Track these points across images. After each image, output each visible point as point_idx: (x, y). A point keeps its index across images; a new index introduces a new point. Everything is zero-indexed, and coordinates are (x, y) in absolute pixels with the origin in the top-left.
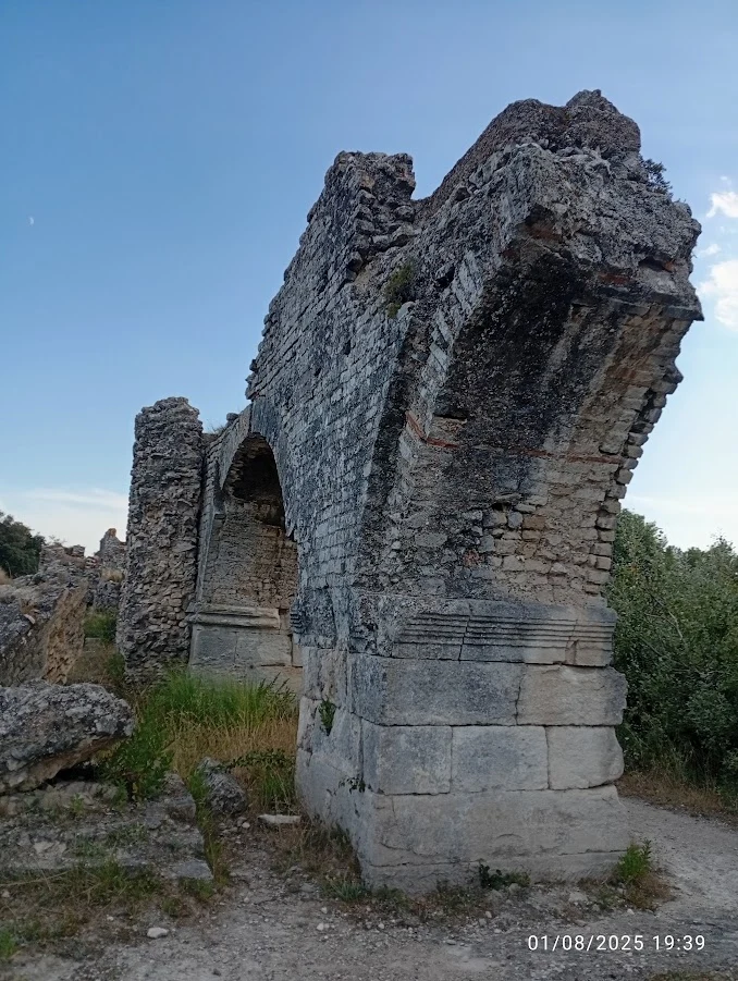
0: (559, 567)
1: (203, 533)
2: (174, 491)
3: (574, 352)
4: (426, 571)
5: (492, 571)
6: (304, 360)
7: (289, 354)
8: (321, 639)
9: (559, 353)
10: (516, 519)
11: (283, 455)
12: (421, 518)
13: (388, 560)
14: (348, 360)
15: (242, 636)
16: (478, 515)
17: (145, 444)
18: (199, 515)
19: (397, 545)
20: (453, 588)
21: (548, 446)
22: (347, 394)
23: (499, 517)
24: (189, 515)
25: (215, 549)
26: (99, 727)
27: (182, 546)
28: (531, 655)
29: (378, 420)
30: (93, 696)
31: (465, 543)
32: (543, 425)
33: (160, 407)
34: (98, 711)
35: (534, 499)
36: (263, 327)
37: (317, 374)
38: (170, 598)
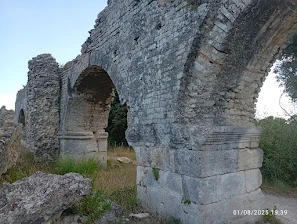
0: (243, 113)
1: (62, 105)
2: (50, 89)
3: (268, 29)
4: (207, 116)
5: (226, 114)
6: (125, 34)
7: (115, 33)
8: (148, 144)
9: (264, 29)
10: (233, 95)
11: (115, 73)
12: (207, 94)
13: (189, 112)
14: (160, 31)
15: (81, 143)
16: (223, 93)
17: (35, 71)
18: (59, 99)
19: (193, 106)
20: (216, 122)
21: (248, 67)
22: (161, 46)
23: (229, 94)
24: (56, 99)
25: (69, 111)
26: (83, 193)
27: (54, 110)
28: (240, 146)
29: (186, 55)
30: (77, 178)
31: (219, 105)
32: (250, 58)
33: (40, 57)
34: (81, 186)
35: (240, 87)
36: (95, 24)
37: (136, 39)
38: (51, 130)
